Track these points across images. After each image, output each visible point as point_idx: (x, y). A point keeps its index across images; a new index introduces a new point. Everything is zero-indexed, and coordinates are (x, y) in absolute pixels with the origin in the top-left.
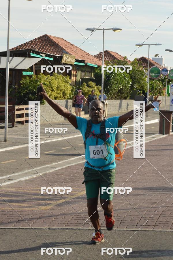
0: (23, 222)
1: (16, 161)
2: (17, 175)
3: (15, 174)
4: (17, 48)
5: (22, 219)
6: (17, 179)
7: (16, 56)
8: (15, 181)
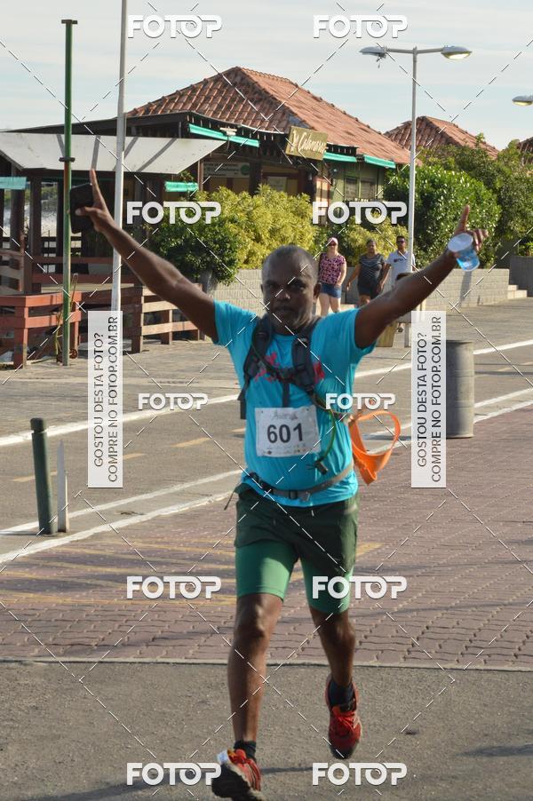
0: (167, 642)
1: (145, 457)
2: (146, 500)
3: (144, 497)
4: (148, 108)
5: (165, 635)
6: (150, 511)
7: (146, 135)
8: (144, 518)
